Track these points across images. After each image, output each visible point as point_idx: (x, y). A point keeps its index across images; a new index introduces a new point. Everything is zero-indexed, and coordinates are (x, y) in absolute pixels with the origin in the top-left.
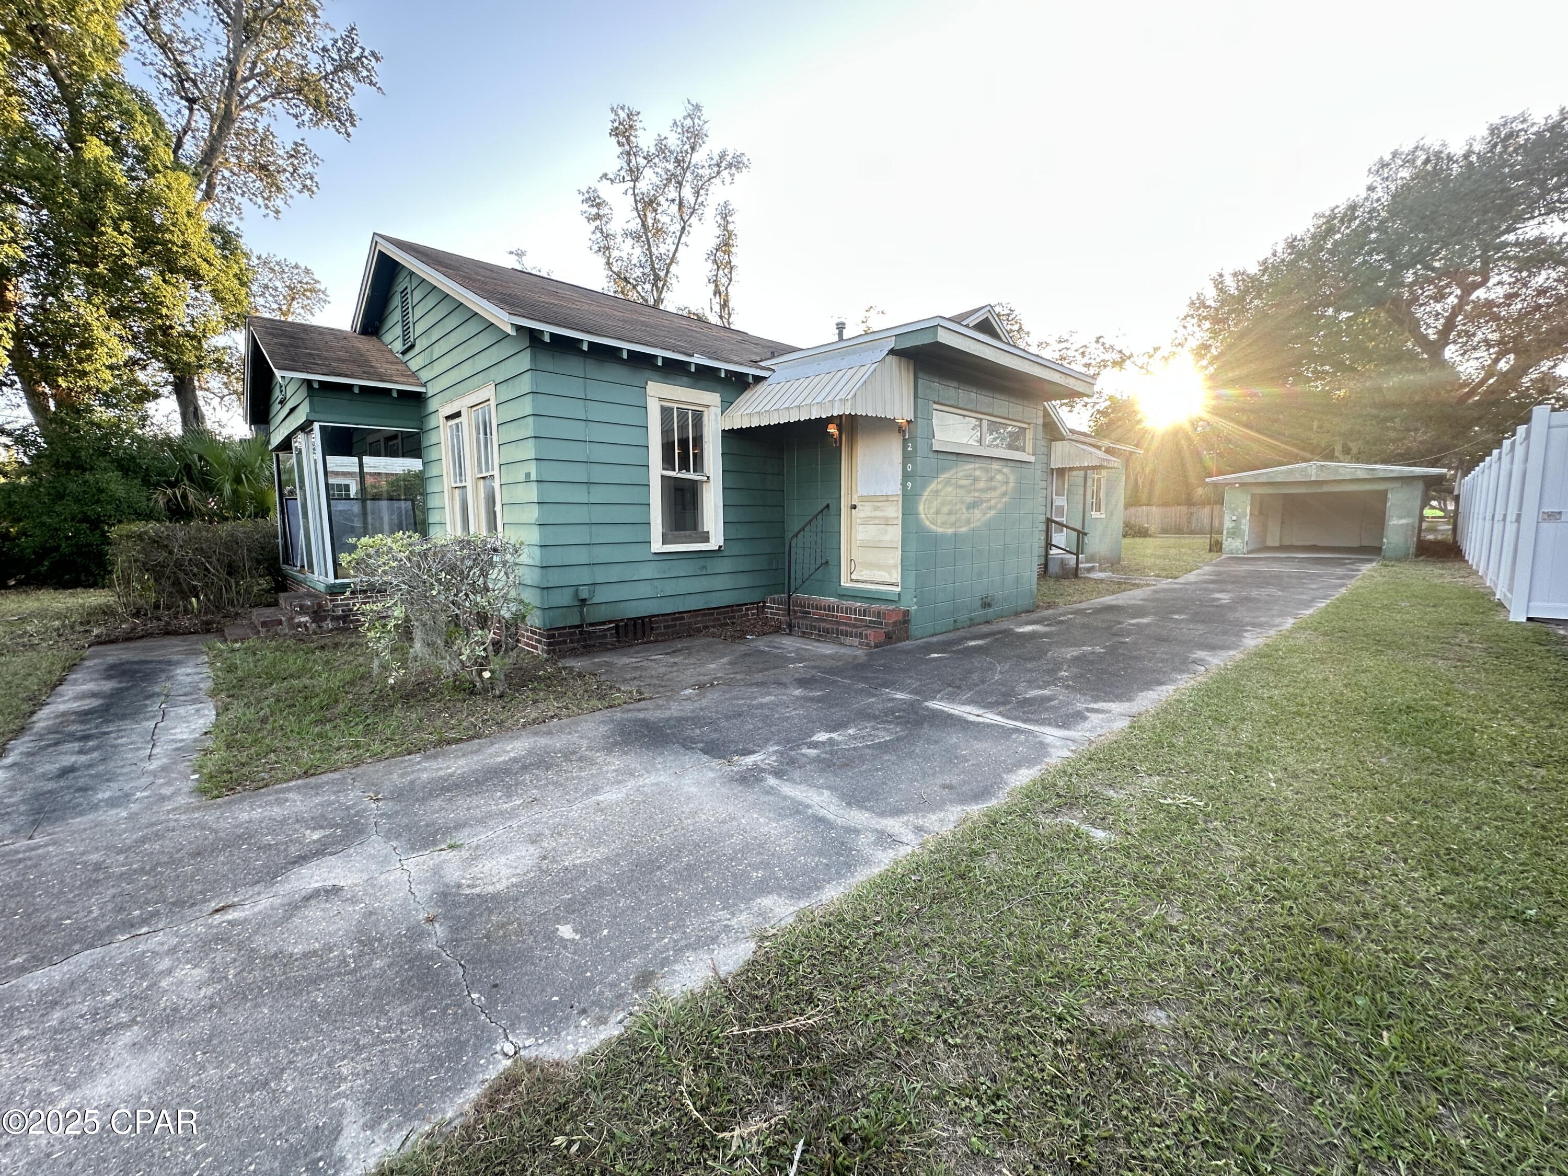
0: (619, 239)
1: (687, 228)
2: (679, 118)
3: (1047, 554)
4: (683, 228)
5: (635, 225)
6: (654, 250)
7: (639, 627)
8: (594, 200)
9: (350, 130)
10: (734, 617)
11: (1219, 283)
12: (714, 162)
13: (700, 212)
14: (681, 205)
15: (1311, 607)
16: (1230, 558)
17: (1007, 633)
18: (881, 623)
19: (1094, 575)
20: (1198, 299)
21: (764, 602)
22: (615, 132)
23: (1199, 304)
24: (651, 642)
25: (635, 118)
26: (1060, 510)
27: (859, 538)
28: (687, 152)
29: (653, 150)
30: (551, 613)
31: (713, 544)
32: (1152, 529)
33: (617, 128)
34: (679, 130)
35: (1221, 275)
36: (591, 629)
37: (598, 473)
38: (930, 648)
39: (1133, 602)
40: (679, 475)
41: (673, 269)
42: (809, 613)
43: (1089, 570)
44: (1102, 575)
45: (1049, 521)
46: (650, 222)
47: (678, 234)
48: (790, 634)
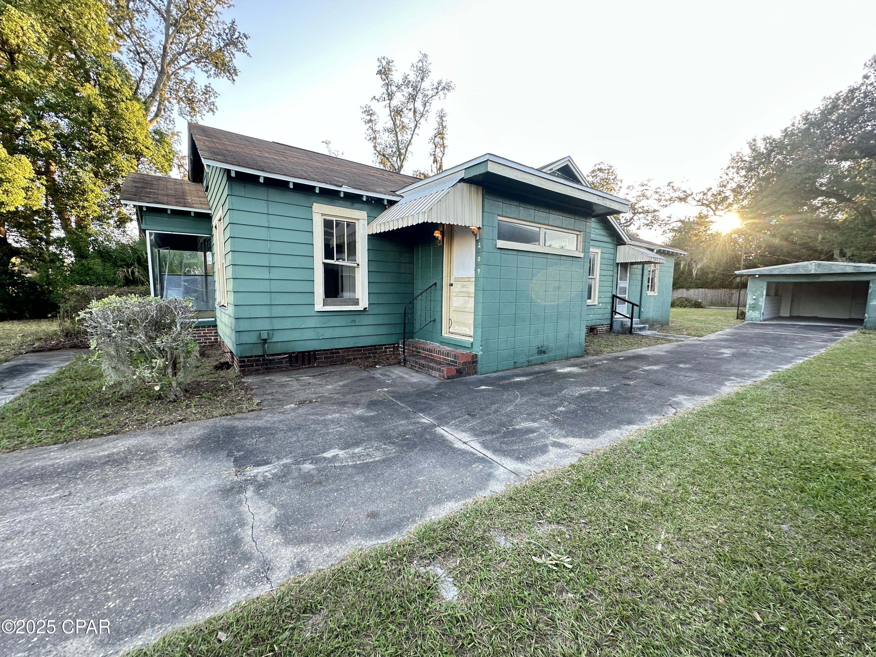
0: (382, 133)
1: (418, 125)
2: (415, 63)
3: (612, 317)
4: (416, 125)
5: (390, 124)
6: (400, 138)
7: (306, 358)
8: (369, 112)
9: (235, 78)
10: (376, 353)
11: (753, 147)
12: (435, 87)
13: (426, 116)
14: (415, 112)
15: (790, 362)
16: (749, 324)
17: (551, 372)
18: (456, 362)
19: (643, 333)
20: (738, 156)
21: (398, 344)
22: (380, 72)
23: (737, 159)
24: (314, 367)
25: (391, 64)
26: (624, 290)
27: (454, 305)
28: (419, 82)
29: (401, 82)
30: (241, 347)
31: (360, 308)
32: (704, 303)
33: (381, 70)
34: (415, 69)
35: (755, 140)
36: (271, 358)
37: (275, 261)
38: (482, 382)
39: (658, 353)
40: (337, 263)
41: (410, 148)
42: (420, 352)
43: (641, 329)
44: (648, 333)
45: (614, 297)
46: (398, 122)
47: (413, 128)
48: (405, 366)
